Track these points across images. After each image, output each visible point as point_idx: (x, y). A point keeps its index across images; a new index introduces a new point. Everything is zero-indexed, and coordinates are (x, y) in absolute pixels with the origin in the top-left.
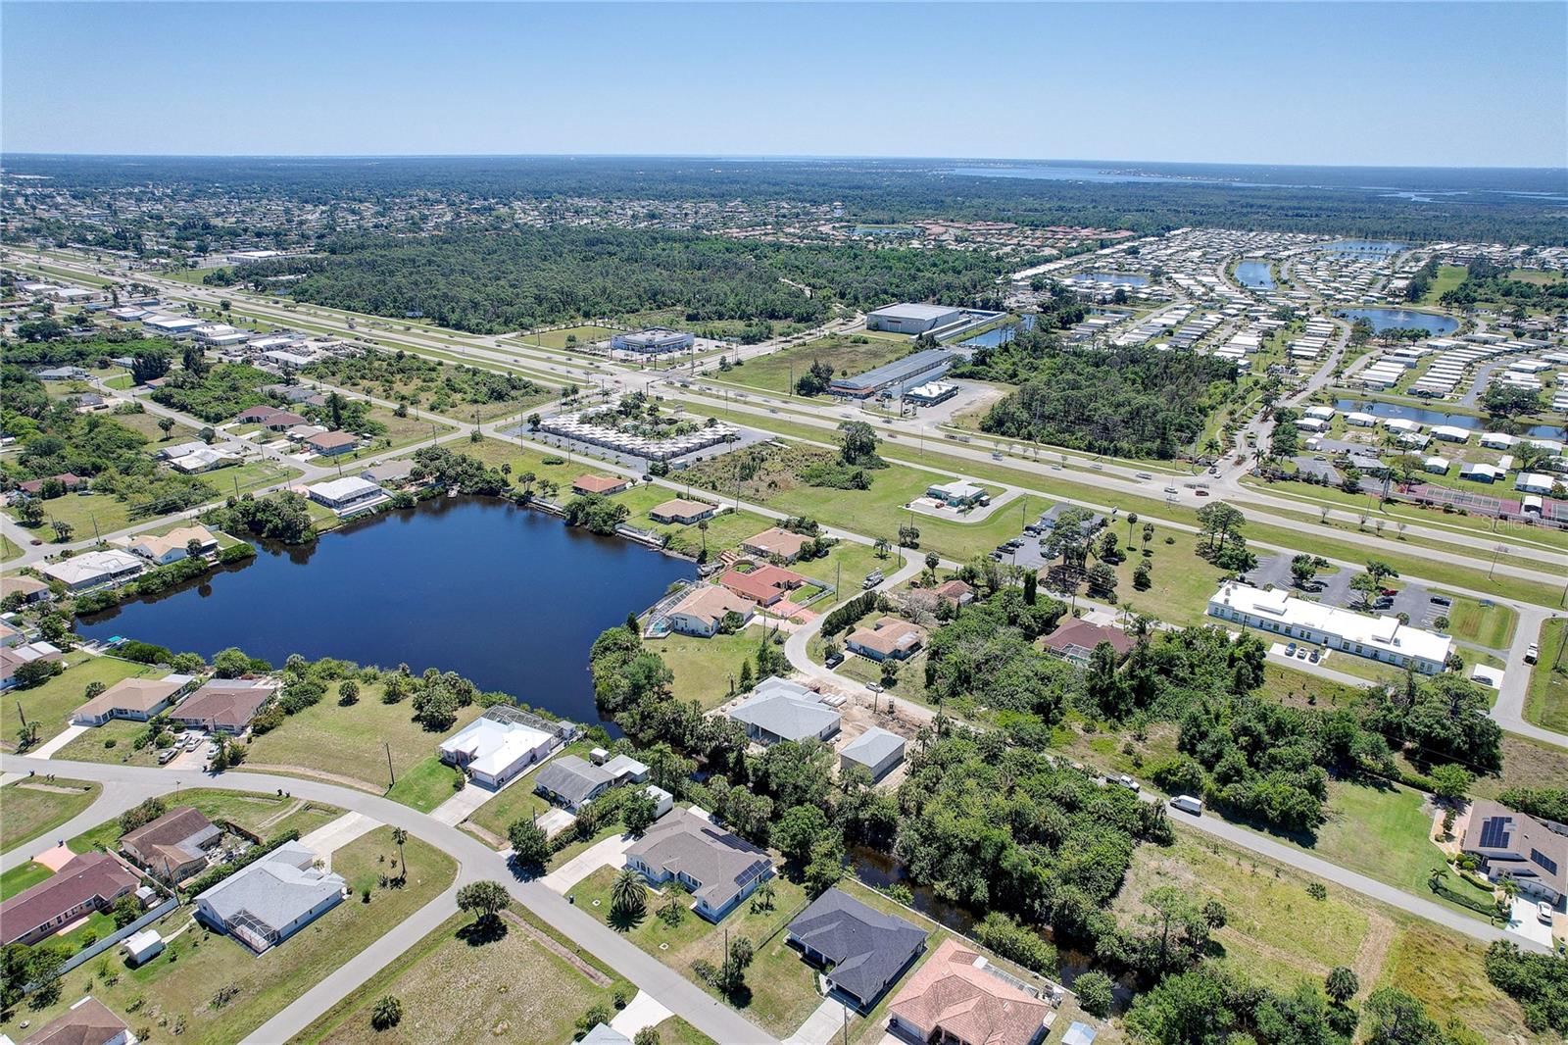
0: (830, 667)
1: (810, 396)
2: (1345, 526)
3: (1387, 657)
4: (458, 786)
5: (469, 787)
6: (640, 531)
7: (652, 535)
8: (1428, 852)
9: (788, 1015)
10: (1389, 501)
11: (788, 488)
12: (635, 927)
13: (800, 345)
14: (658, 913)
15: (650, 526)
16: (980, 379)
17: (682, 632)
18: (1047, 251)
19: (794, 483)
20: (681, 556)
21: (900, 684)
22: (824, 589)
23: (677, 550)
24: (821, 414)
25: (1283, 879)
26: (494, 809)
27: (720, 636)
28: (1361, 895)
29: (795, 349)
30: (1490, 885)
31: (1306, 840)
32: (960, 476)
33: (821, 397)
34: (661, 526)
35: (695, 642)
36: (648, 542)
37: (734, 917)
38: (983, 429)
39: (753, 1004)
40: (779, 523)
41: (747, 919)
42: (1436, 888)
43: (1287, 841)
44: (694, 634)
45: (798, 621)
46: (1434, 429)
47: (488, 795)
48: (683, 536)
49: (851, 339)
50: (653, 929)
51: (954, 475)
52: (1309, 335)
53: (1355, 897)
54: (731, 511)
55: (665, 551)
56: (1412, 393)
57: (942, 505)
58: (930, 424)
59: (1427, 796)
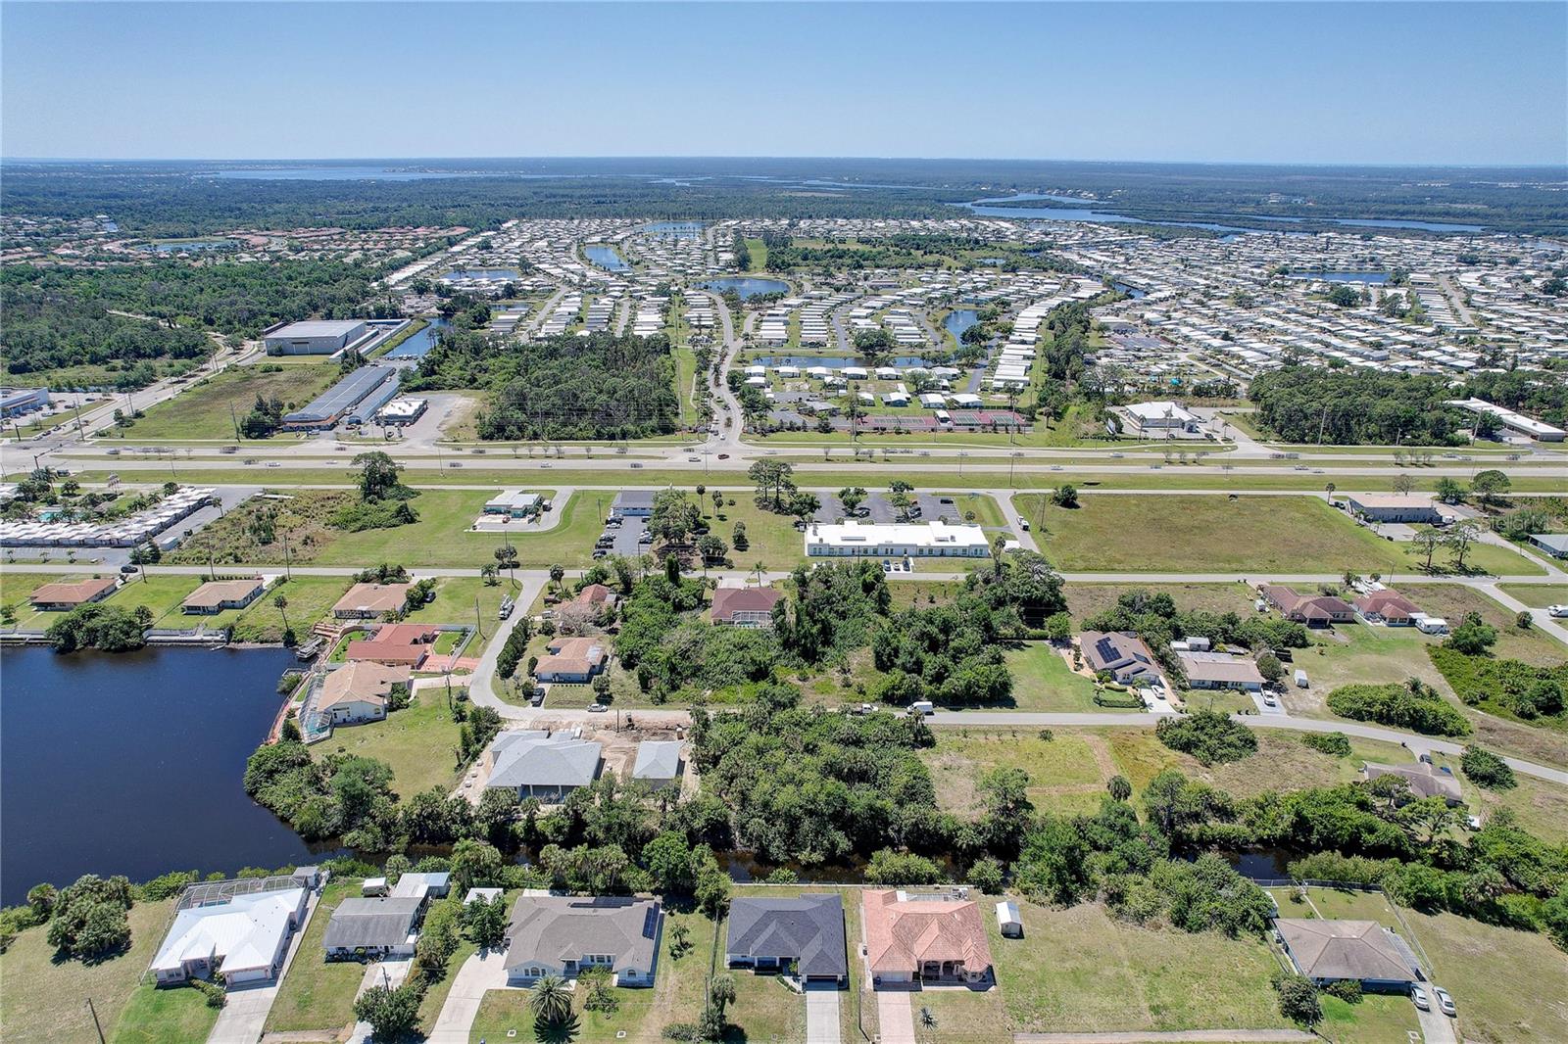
0: (536, 704)
1: (265, 437)
2: (845, 460)
3: (951, 553)
4: (217, 1003)
5: (230, 996)
6: (182, 632)
7: (204, 631)
8: (1079, 681)
9: (788, 1026)
10: (858, 433)
11: (327, 540)
12: (576, 1034)
13: (201, 384)
14: (587, 1007)
15: (195, 623)
16: (439, 389)
17: (345, 723)
18: (400, 254)
19: (331, 532)
20: (258, 645)
21: (616, 698)
22: (464, 633)
23: (248, 640)
24: (299, 454)
25: (1019, 737)
26: (292, 1003)
27: (394, 714)
28: (1068, 727)
29: (199, 389)
30: (1123, 687)
31: (1010, 703)
32: (501, 488)
33: (278, 437)
34: (207, 618)
35: (370, 730)
36: (202, 641)
37: (662, 972)
38: (484, 438)
39: (750, 1035)
40: (356, 579)
41: (676, 967)
42: (1100, 703)
43: (998, 709)
44: (362, 721)
45: (465, 672)
46: (843, 371)
47: (270, 993)
48: (246, 622)
49: (260, 368)
50: (595, 1024)
51: (495, 488)
52: (693, 307)
53: (1068, 730)
54: (283, 580)
55: (232, 645)
56: (804, 345)
57: (508, 519)
58: (426, 442)
59: (1047, 642)
